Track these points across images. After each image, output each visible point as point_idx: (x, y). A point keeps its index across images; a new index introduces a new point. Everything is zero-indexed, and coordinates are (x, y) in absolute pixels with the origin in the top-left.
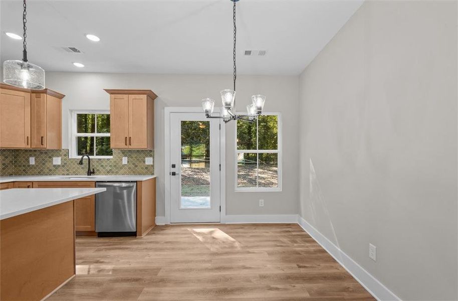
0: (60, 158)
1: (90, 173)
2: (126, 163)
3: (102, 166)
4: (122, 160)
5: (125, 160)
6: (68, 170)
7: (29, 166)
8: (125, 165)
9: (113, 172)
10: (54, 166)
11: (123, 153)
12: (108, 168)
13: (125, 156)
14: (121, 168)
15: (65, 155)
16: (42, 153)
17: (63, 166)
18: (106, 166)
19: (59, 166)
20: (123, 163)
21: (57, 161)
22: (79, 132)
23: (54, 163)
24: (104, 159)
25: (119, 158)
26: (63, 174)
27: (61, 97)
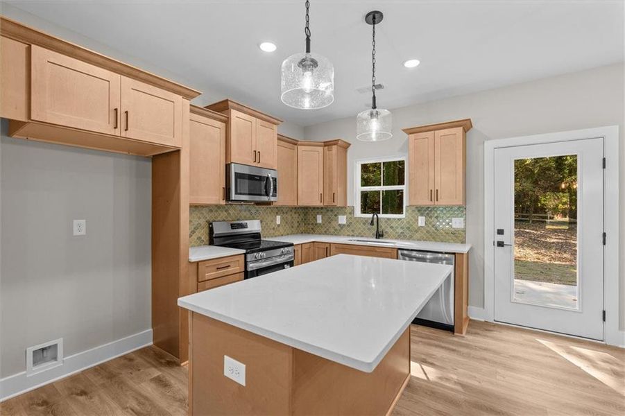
0: (345, 216)
1: (379, 235)
2: (424, 225)
3: (392, 227)
4: (417, 220)
5: (421, 221)
6: (353, 231)
7: (316, 224)
8: (422, 227)
9: (405, 236)
10: (340, 225)
11: (419, 211)
12: (400, 231)
13: (422, 215)
14: (416, 231)
15: (350, 213)
16: (328, 211)
17: (348, 226)
18: (397, 227)
19: (344, 225)
20: (420, 225)
21: (342, 220)
22: (362, 185)
23: (340, 223)
24: (394, 219)
25: (414, 217)
26: (348, 235)
27: (346, 146)
